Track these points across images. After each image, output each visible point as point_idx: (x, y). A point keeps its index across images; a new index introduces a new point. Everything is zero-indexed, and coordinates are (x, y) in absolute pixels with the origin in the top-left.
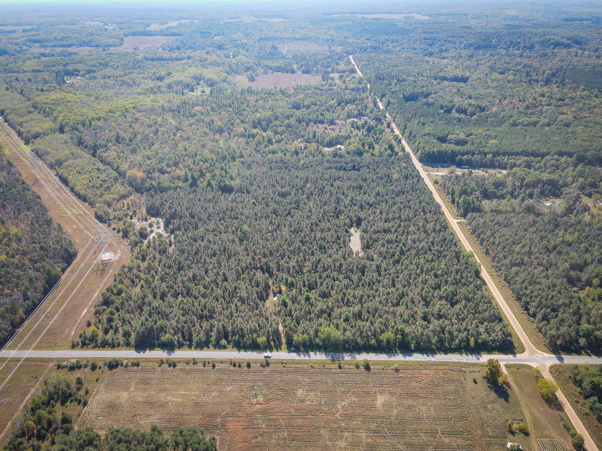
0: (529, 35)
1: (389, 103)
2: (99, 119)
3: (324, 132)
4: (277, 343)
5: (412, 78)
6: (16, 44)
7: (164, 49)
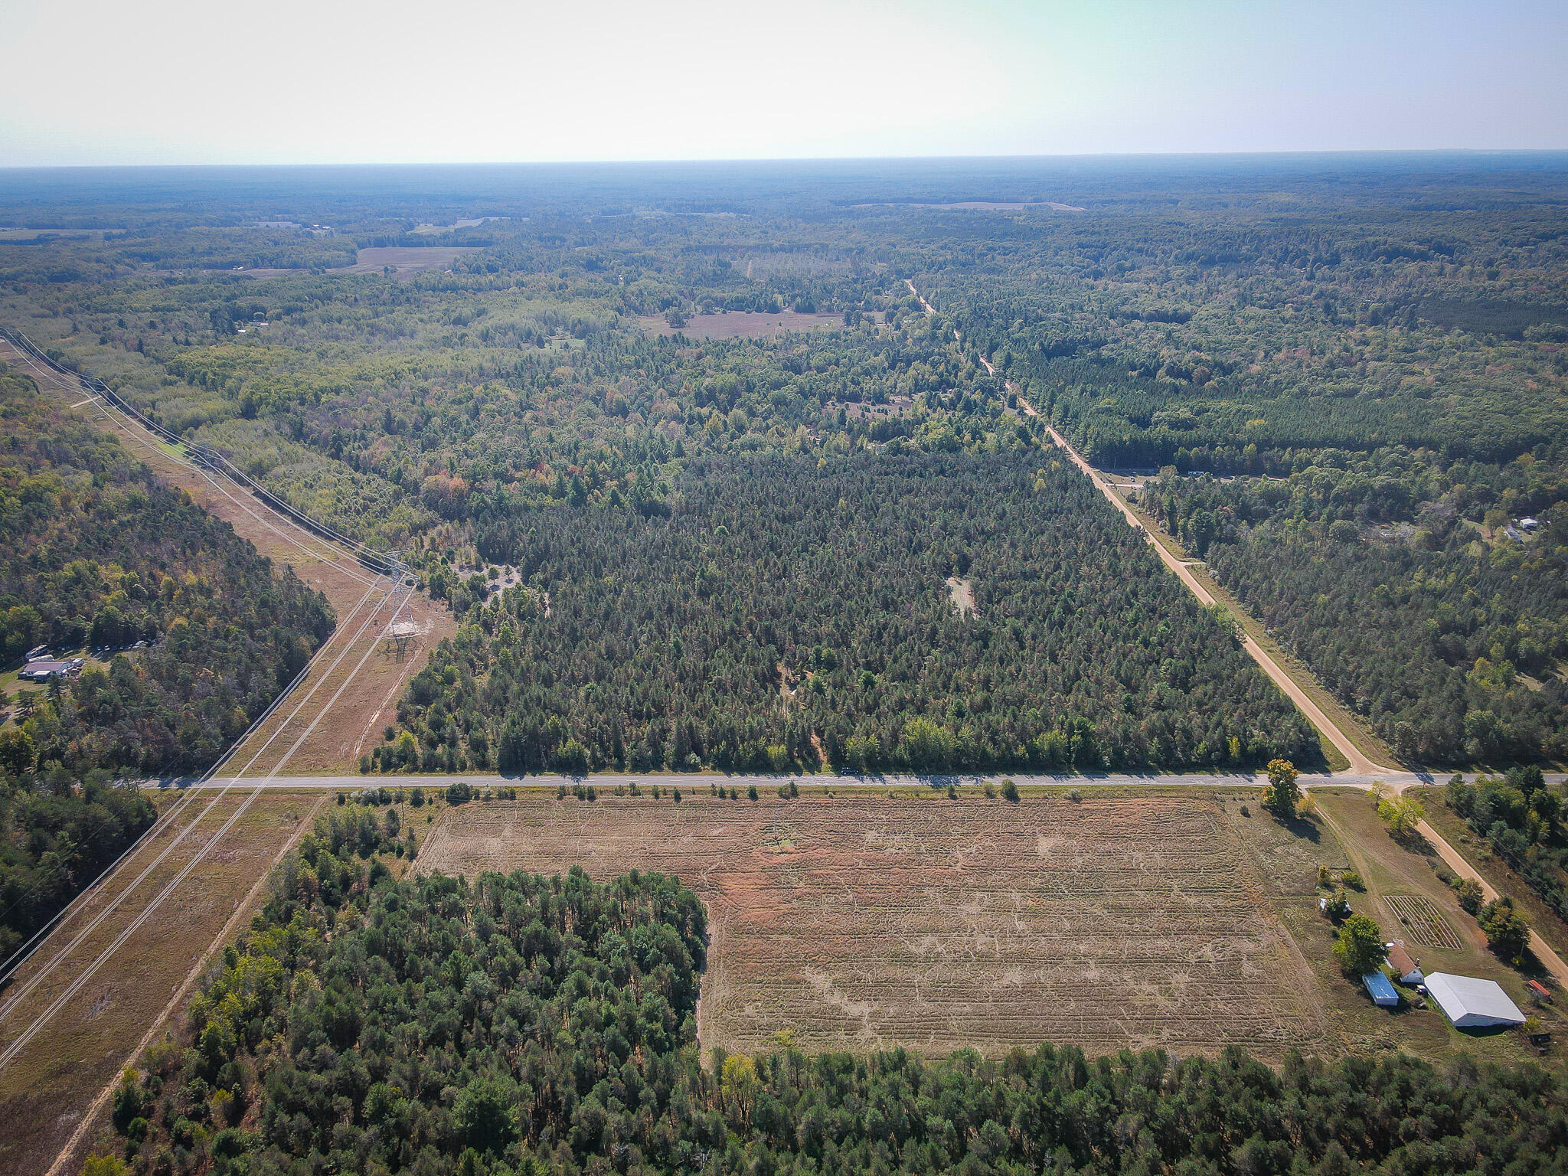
0: (1328, 237)
1: (1009, 361)
2: (337, 391)
3: (863, 415)
4: (810, 761)
5: (1058, 315)
6: (98, 261)
7: (456, 270)
